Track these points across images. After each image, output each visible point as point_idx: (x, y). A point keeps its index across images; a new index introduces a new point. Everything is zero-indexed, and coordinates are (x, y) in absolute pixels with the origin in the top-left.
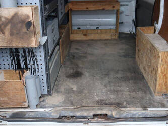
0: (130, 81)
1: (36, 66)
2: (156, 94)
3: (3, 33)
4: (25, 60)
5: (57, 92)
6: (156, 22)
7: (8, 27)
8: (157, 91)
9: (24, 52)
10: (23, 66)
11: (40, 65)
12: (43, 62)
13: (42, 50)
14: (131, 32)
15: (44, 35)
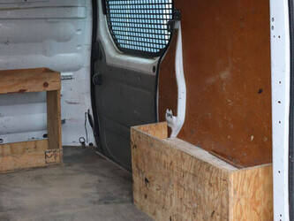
6: (169, 112)
14: (83, 143)
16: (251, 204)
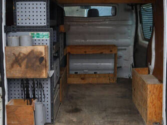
0: (126, 115)
1: (43, 96)
2: (148, 122)
3: (21, 66)
4: (34, 91)
5: (59, 122)
6: (149, 64)
7: (25, 61)
8: (148, 120)
9: (34, 84)
10: (31, 96)
11: (46, 95)
12: (49, 93)
13: (49, 82)
14: (130, 77)
15: (51, 69)
16: (158, 98)
